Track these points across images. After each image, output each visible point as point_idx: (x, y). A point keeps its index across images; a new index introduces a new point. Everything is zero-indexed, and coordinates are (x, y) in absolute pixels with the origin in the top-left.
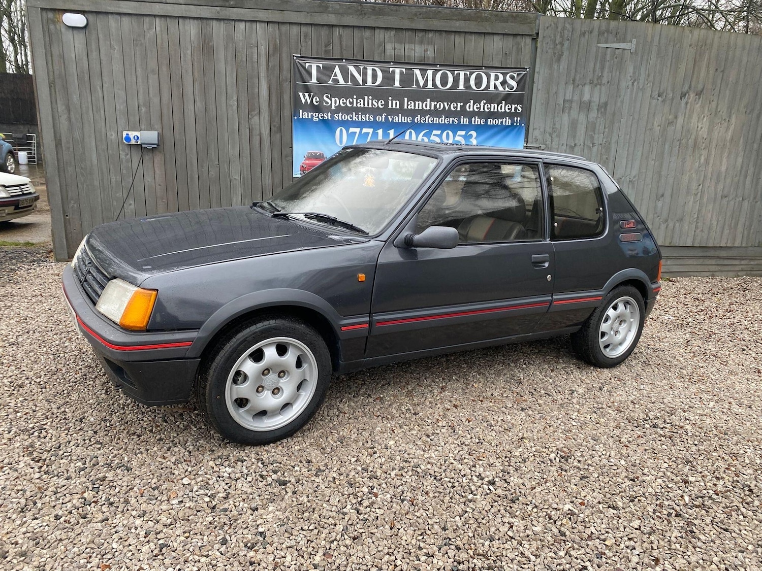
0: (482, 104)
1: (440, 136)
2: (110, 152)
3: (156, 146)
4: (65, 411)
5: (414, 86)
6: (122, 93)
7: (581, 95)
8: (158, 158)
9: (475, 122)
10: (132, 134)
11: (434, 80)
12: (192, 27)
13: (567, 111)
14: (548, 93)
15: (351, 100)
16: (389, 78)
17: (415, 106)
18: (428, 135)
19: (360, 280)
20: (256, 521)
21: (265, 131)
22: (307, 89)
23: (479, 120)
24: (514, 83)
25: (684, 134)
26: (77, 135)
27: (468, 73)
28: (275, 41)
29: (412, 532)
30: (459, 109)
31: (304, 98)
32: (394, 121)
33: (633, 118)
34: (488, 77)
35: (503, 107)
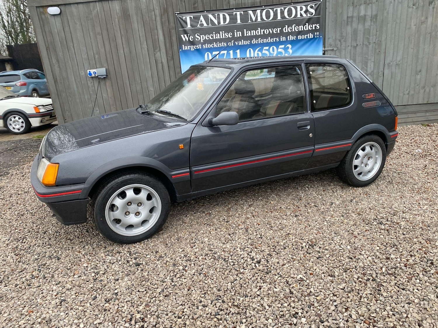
0: (293, 27)
1: (268, 50)
2: (83, 82)
3: (105, 76)
4: (39, 228)
5: (250, 21)
6: (85, 48)
7: (359, 12)
8: (108, 83)
9: (289, 39)
10: (92, 71)
11: (261, 16)
12: (116, 4)
13: (350, 24)
14: (336, 14)
15: (212, 35)
16: (233, 19)
17: (251, 34)
18: (261, 50)
19: (180, 148)
20: (115, 287)
21: (165, 61)
22: (185, 32)
23: (292, 37)
24: (313, 11)
25: (433, 28)
26: (64, 74)
27: (283, 8)
28: (164, 6)
29: (199, 292)
30: (279, 32)
31: (184, 38)
32: (239, 44)
33: (397, 23)
34: (296, 9)
35: (307, 27)
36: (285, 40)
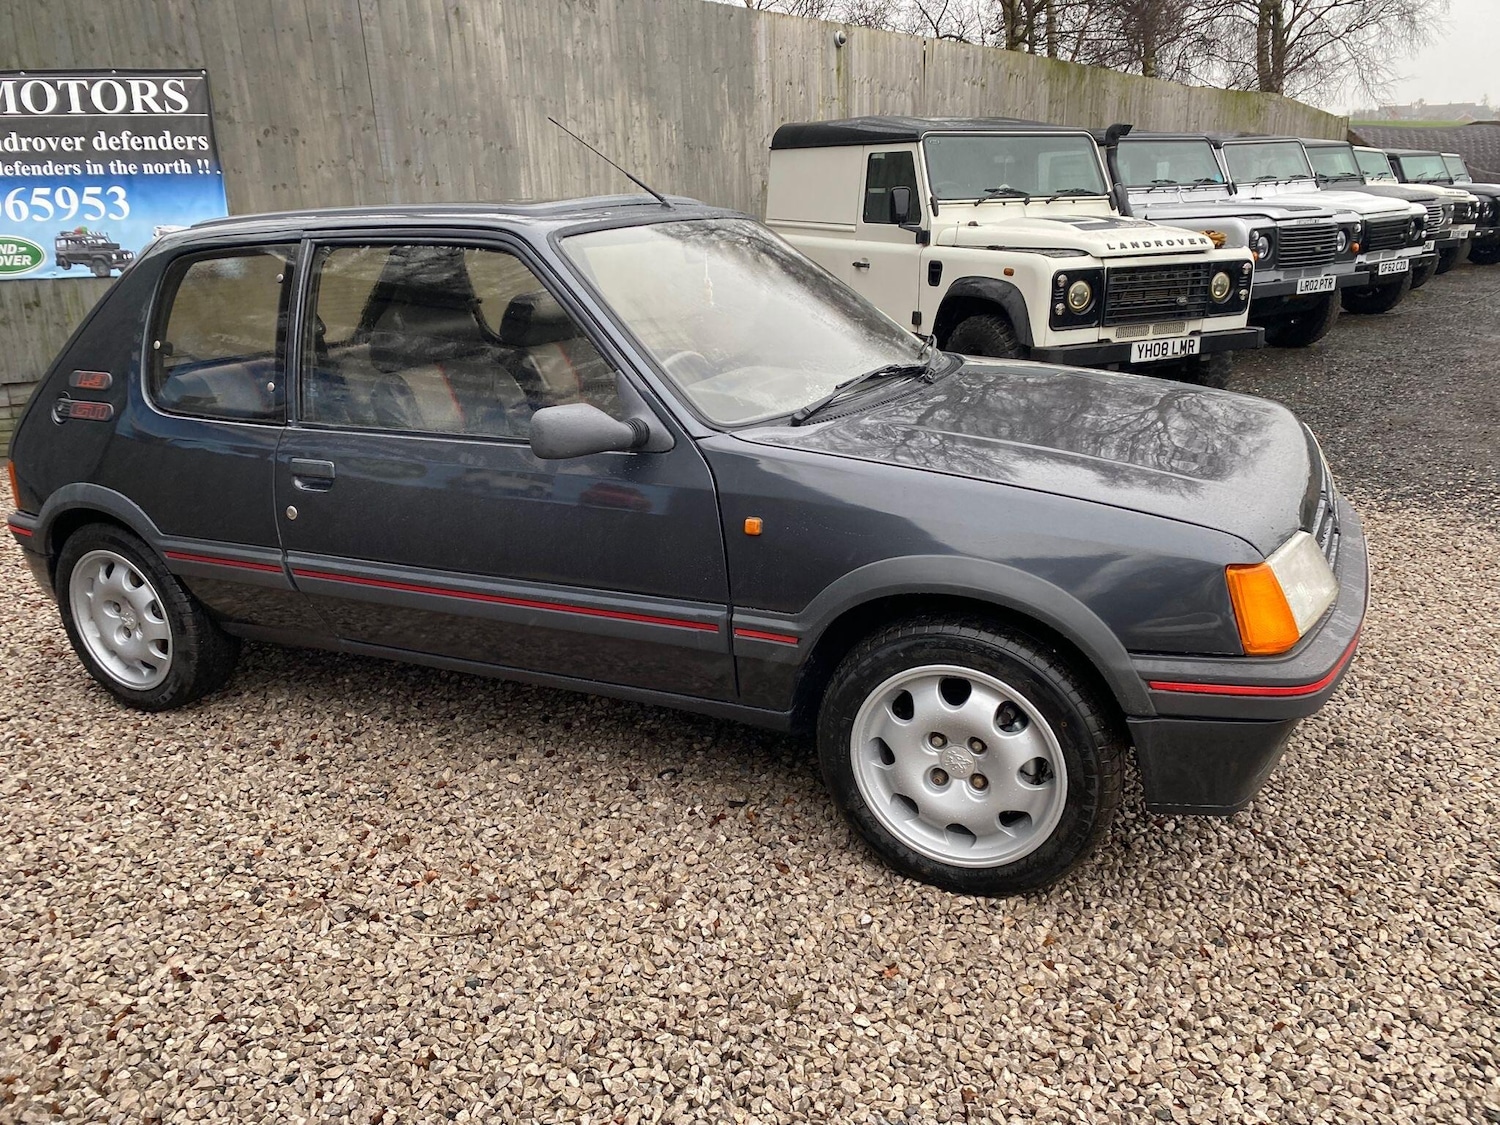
0: (124, 137)
1: (51, 198)
9: (116, 169)
11: (18, 98)
18: (26, 197)
23: (124, 166)
27: (85, 83)
30: (78, 148)
34: (127, 88)
35: (168, 142)
36: (102, 172)
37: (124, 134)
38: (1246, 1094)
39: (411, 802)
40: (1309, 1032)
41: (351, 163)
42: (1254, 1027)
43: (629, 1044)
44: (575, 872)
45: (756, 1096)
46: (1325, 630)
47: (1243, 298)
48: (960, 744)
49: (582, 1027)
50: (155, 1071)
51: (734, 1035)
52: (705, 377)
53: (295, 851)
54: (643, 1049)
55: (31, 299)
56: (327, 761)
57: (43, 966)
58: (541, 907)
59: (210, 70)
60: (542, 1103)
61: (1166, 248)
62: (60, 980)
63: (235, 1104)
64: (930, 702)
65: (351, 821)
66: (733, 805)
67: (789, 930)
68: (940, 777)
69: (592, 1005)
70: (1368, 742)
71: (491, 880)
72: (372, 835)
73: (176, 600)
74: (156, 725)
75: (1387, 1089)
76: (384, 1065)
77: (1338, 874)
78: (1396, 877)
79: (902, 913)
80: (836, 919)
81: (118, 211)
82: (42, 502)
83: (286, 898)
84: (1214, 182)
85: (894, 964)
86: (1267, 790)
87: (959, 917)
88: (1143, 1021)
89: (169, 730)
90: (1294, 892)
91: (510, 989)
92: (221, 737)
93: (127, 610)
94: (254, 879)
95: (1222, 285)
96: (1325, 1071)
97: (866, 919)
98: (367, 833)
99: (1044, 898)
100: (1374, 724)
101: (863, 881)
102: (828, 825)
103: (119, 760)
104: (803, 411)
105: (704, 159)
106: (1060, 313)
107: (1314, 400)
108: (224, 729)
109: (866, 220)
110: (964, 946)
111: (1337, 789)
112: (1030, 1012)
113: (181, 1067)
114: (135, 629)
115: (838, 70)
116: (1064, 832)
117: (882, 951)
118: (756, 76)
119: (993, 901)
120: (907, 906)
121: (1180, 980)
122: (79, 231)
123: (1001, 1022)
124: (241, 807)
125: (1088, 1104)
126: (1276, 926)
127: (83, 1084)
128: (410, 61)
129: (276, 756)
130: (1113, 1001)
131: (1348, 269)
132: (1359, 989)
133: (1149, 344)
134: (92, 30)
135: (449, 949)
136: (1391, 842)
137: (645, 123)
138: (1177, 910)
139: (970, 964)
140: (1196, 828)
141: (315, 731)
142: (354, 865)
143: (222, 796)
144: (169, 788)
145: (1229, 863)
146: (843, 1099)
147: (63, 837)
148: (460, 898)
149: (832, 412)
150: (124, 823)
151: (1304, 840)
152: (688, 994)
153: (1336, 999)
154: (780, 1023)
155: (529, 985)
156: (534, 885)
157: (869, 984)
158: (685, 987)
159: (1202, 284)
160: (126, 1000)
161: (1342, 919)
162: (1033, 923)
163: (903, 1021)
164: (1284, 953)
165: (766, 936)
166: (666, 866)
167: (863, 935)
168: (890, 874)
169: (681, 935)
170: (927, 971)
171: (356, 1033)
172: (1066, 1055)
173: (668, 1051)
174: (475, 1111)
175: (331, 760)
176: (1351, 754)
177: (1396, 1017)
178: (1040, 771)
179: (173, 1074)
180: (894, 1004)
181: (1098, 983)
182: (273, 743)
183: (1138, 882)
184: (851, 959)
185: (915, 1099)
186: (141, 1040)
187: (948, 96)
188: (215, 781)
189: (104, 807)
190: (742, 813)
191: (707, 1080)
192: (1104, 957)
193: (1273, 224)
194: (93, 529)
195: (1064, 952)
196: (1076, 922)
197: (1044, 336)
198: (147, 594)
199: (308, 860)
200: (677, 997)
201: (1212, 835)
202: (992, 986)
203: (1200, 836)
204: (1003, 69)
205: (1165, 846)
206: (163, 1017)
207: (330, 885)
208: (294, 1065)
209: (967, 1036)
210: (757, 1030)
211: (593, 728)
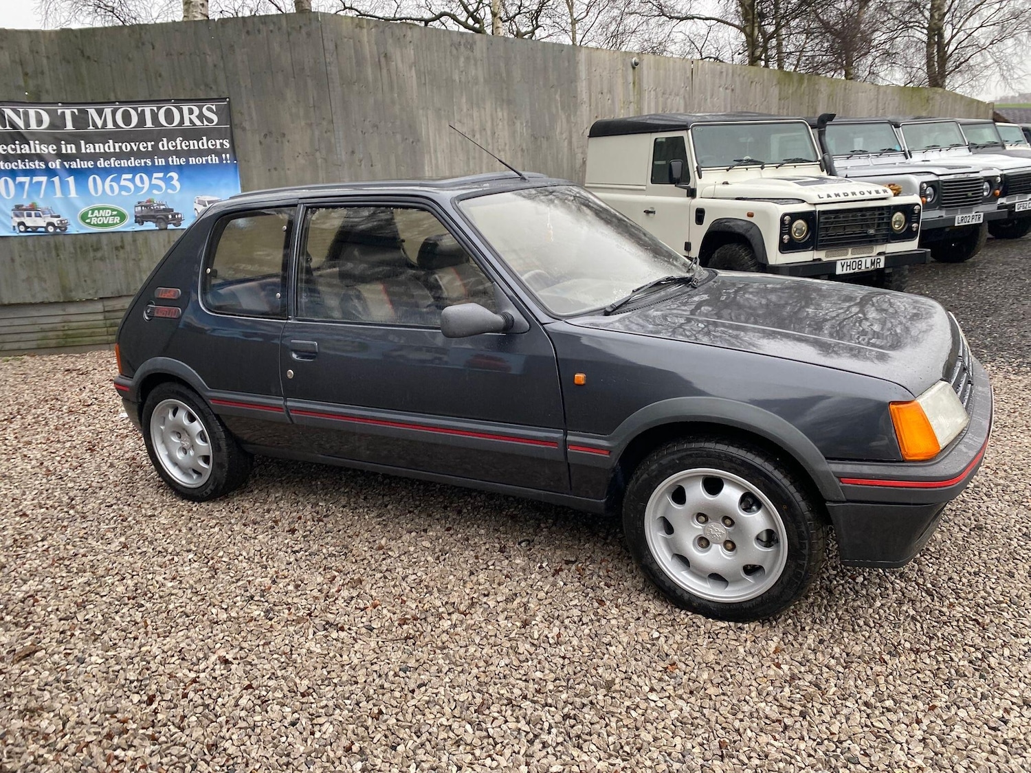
0: (178, 142)
1: (132, 180)
5: (91, 127)
9: (173, 162)
11: (114, 119)
15: (13, 147)
16: (57, 122)
17: (95, 150)
18: (117, 180)
23: (178, 159)
27: (155, 109)
30: (150, 149)
32: (72, 167)
34: (181, 111)
35: (205, 144)
36: (164, 164)
37: (178, 139)
38: (909, 749)
39: (362, 558)
40: (953, 711)
41: (318, 154)
42: (916, 708)
43: (504, 707)
44: (467, 603)
45: (585, 741)
46: (959, 446)
47: (914, 230)
48: (716, 520)
49: (474, 697)
50: (212, 717)
51: (571, 704)
52: (548, 286)
53: (291, 588)
54: (513, 711)
55: (119, 244)
56: (308, 533)
57: (141, 654)
58: (446, 624)
59: (232, 98)
60: (450, 742)
61: (859, 197)
62: (152, 662)
63: (261, 737)
64: (697, 493)
65: (324, 570)
66: (568, 562)
67: (606, 640)
68: (704, 542)
69: (480, 684)
70: (1000, 527)
71: (414, 606)
72: (338, 578)
73: (216, 430)
74: (201, 510)
75: (1005, 748)
76: (352, 717)
77: (976, 612)
78: (1017, 615)
79: (679, 631)
80: (636, 634)
81: (174, 188)
82: (135, 371)
83: (286, 616)
84: (895, 151)
85: (674, 663)
86: (928, 557)
87: (717, 635)
88: (840, 702)
89: (210, 513)
90: (945, 623)
91: (428, 673)
92: (242, 517)
93: (184, 436)
94: (266, 604)
95: (899, 221)
96: (963, 736)
97: (656, 635)
98: (335, 577)
99: (774, 623)
100: (1004, 515)
101: (654, 611)
102: (630, 575)
103: (180, 531)
104: (611, 306)
105: (545, 144)
106: (786, 241)
107: (969, 298)
108: (243, 512)
109: (653, 182)
110: (721, 653)
111: (977, 557)
112: (765, 694)
113: (227, 715)
114: (189, 449)
115: (634, 83)
116: (786, 578)
117: (667, 655)
118: (579, 90)
119: (740, 625)
120: (682, 627)
121: (865, 677)
122: (149, 201)
123: (745, 700)
124: (256, 561)
125: (803, 752)
126: (932, 644)
127: (169, 723)
128: (356, 88)
129: (276, 529)
130: (820, 689)
131: (992, 208)
132: (989, 685)
133: (849, 261)
134: (160, 76)
135: (388, 648)
136: (1014, 592)
137: (505, 122)
138: (864, 633)
139: (724, 664)
140: (878, 581)
141: (300, 514)
142: (328, 596)
143: (244, 554)
144: (212, 548)
145: (900, 604)
146: (642, 745)
147: (150, 577)
148: (395, 617)
149: (630, 306)
150: (186, 569)
151: (953, 590)
152: (541, 679)
153: (972, 691)
154: (600, 697)
155: (439, 671)
156: (441, 610)
157: (658, 675)
158: (539, 674)
159: (885, 221)
160: (192, 675)
161: (978, 641)
162: (767, 639)
163: (681, 698)
164: (937, 661)
165: (591, 644)
166: (525, 600)
167: (654, 645)
168: (672, 607)
169: (536, 642)
170: (696, 667)
171: (333, 697)
172: (788, 721)
173: (529, 713)
174: (409, 745)
175: (311, 532)
176: (987, 535)
177: (1013, 703)
178: (770, 538)
179: (222, 719)
180: (674, 688)
181: (809, 677)
182: (274, 521)
183: (837, 615)
184: (646, 659)
185: (689, 746)
186: (203, 699)
187: (709, 97)
188: (239, 544)
189: (173, 559)
190: (574, 567)
191: (554, 731)
192: (814, 661)
193: (936, 179)
194: (165, 386)
195: (787, 657)
196: (795, 639)
197: (775, 257)
198: (198, 426)
199: (299, 593)
200: (534, 680)
201: (889, 585)
202: (739, 677)
203: (880, 586)
204: (746, 78)
205: (857, 592)
206: (215, 685)
207: (313, 608)
208: (296, 715)
209: (722, 708)
210: (585, 701)
211: (476, 513)
